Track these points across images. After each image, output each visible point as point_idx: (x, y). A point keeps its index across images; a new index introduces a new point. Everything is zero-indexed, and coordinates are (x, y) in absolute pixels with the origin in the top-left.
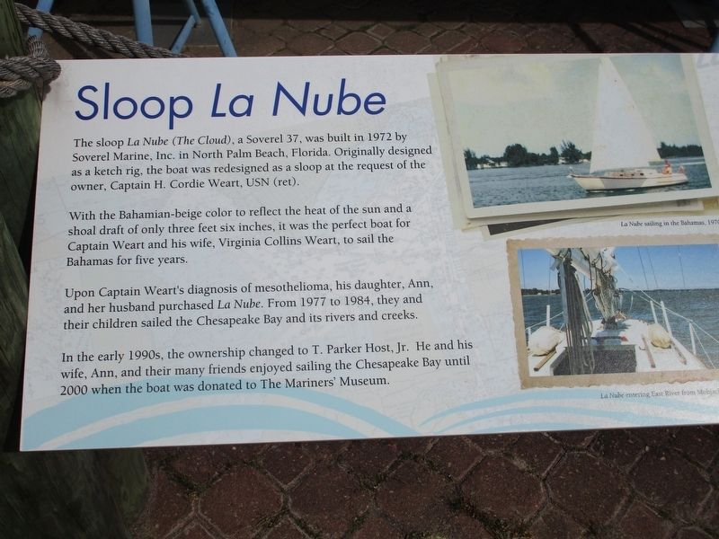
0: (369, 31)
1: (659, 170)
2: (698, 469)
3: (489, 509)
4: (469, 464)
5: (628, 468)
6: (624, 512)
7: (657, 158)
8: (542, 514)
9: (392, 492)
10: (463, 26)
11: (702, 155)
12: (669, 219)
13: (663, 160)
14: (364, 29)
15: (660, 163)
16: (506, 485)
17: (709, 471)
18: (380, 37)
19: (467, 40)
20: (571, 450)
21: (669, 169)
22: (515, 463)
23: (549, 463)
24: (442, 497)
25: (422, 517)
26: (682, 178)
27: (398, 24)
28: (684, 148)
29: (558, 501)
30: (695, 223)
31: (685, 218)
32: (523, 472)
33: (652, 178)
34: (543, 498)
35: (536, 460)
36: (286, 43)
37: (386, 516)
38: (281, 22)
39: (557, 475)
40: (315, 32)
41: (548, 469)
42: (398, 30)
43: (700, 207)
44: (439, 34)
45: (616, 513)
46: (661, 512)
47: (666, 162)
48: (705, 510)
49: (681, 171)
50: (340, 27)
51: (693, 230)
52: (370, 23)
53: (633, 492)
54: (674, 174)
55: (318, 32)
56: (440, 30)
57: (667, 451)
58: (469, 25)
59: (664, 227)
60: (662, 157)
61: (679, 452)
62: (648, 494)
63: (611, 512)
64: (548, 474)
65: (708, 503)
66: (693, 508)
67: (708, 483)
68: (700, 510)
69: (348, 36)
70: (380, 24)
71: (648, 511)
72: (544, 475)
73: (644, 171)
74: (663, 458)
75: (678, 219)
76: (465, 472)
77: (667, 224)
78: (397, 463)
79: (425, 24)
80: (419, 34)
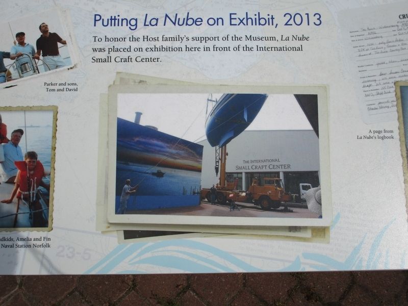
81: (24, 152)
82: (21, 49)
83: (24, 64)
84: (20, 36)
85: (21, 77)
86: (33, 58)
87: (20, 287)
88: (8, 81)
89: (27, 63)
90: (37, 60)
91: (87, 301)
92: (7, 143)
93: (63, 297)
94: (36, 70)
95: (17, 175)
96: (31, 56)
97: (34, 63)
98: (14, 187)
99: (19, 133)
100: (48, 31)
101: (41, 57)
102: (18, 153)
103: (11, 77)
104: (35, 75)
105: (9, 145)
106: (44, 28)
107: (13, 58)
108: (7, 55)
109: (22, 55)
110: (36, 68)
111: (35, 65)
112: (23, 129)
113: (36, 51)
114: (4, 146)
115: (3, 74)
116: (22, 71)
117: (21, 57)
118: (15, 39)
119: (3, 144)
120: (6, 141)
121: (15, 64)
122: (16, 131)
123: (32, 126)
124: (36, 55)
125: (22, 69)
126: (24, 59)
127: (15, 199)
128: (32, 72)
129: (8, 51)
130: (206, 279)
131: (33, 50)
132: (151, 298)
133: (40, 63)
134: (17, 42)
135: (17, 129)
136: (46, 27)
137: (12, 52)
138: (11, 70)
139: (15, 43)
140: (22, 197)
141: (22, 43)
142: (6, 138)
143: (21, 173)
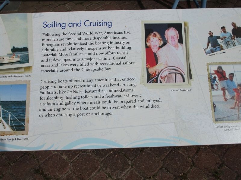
0: (66, 5)
1: (10, 57)
2: (128, 160)
3: (48, 173)
4: (47, 157)
5: (102, 159)
6: (95, 175)
7: (10, 52)
8: (66, 175)
9: (17, 166)
10: (99, 3)
11: (28, 51)
12: (10, 75)
13: (13, 53)
14: (65, 4)
15: (11, 54)
16: (57, 164)
17: (132, 161)
18: (69, 7)
19: (100, 7)
20: (84, 152)
21: (14, 56)
22: (63, 157)
23: (75, 157)
24: (33, 168)
25: (24, 175)
26: (19, 59)
27: (77, 2)
28: (21, 48)
29: (73, 170)
30: (20, 76)
31: (16, 75)
32: (64, 160)
33: (7, 60)
34: (68, 170)
35: (71, 156)
36: (37, 9)
37: (12, 175)
38: (38, 2)
39: (76, 161)
40: (48, 6)
41: (74, 159)
42: (76, 4)
43: (23, 70)
44: (90, 5)
45: (92, 175)
46: (109, 175)
47: (14, 54)
48: (125, 175)
49: (19, 57)
50: (56, 4)
51: (18, 79)
52: (68, 2)
53: (101, 167)
54: (16, 58)
55: (49, 5)
56: (91, 4)
57: (119, 153)
58: (102, 2)
59: (8, 78)
60: (12, 52)
61: (123, 154)
62: (106, 169)
63: (91, 175)
64: (73, 161)
65: (127, 172)
66: (121, 174)
67: (130, 165)
68: (124, 174)
69: (59, 7)
70: (71, 2)
71: (104, 175)
72: (71, 161)
73: (4, 57)
74: (116, 156)
75: (13, 75)
76: (44, 160)
77: (9, 77)
78: (22, 156)
79: (87, 2)
80: (83, 6)
81: (236, 84)
82: (225, 35)
83: (228, 42)
84: (223, 28)
85: (228, 48)
86: (232, 39)
87: (132, 167)
88: (222, 50)
89: (229, 41)
90: (234, 40)
91: (171, 173)
92: (227, 80)
93: (157, 171)
94: (234, 45)
95: (235, 95)
96: (230, 38)
97: (232, 41)
98: (235, 101)
99: (232, 75)
100: (236, 26)
101: (235, 38)
102: (234, 85)
103: (223, 48)
104: (234, 47)
105: (228, 81)
106: (234, 24)
107: (222, 39)
108: (219, 38)
109: (226, 37)
110: (234, 44)
111: (233, 42)
112: (234, 73)
113: (232, 35)
114: (226, 81)
115: (219, 46)
116: (228, 45)
117: (226, 38)
118: (221, 30)
119: (225, 80)
120: (227, 79)
121: (223, 42)
122: (230, 74)
123: (237, 72)
124: (233, 37)
125: (227, 44)
126: (228, 39)
127: (237, 107)
128: (232, 46)
129: (219, 36)
130: (231, 160)
131: (231, 35)
132: (205, 170)
133: (235, 41)
134: (222, 31)
135: (231, 73)
136: (235, 24)
137: (221, 36)
138: (222, 45)
139: (221, 32)
140: (240, 106)
141: (225, 32)
142: (226, 77)
143: (237, 94)
